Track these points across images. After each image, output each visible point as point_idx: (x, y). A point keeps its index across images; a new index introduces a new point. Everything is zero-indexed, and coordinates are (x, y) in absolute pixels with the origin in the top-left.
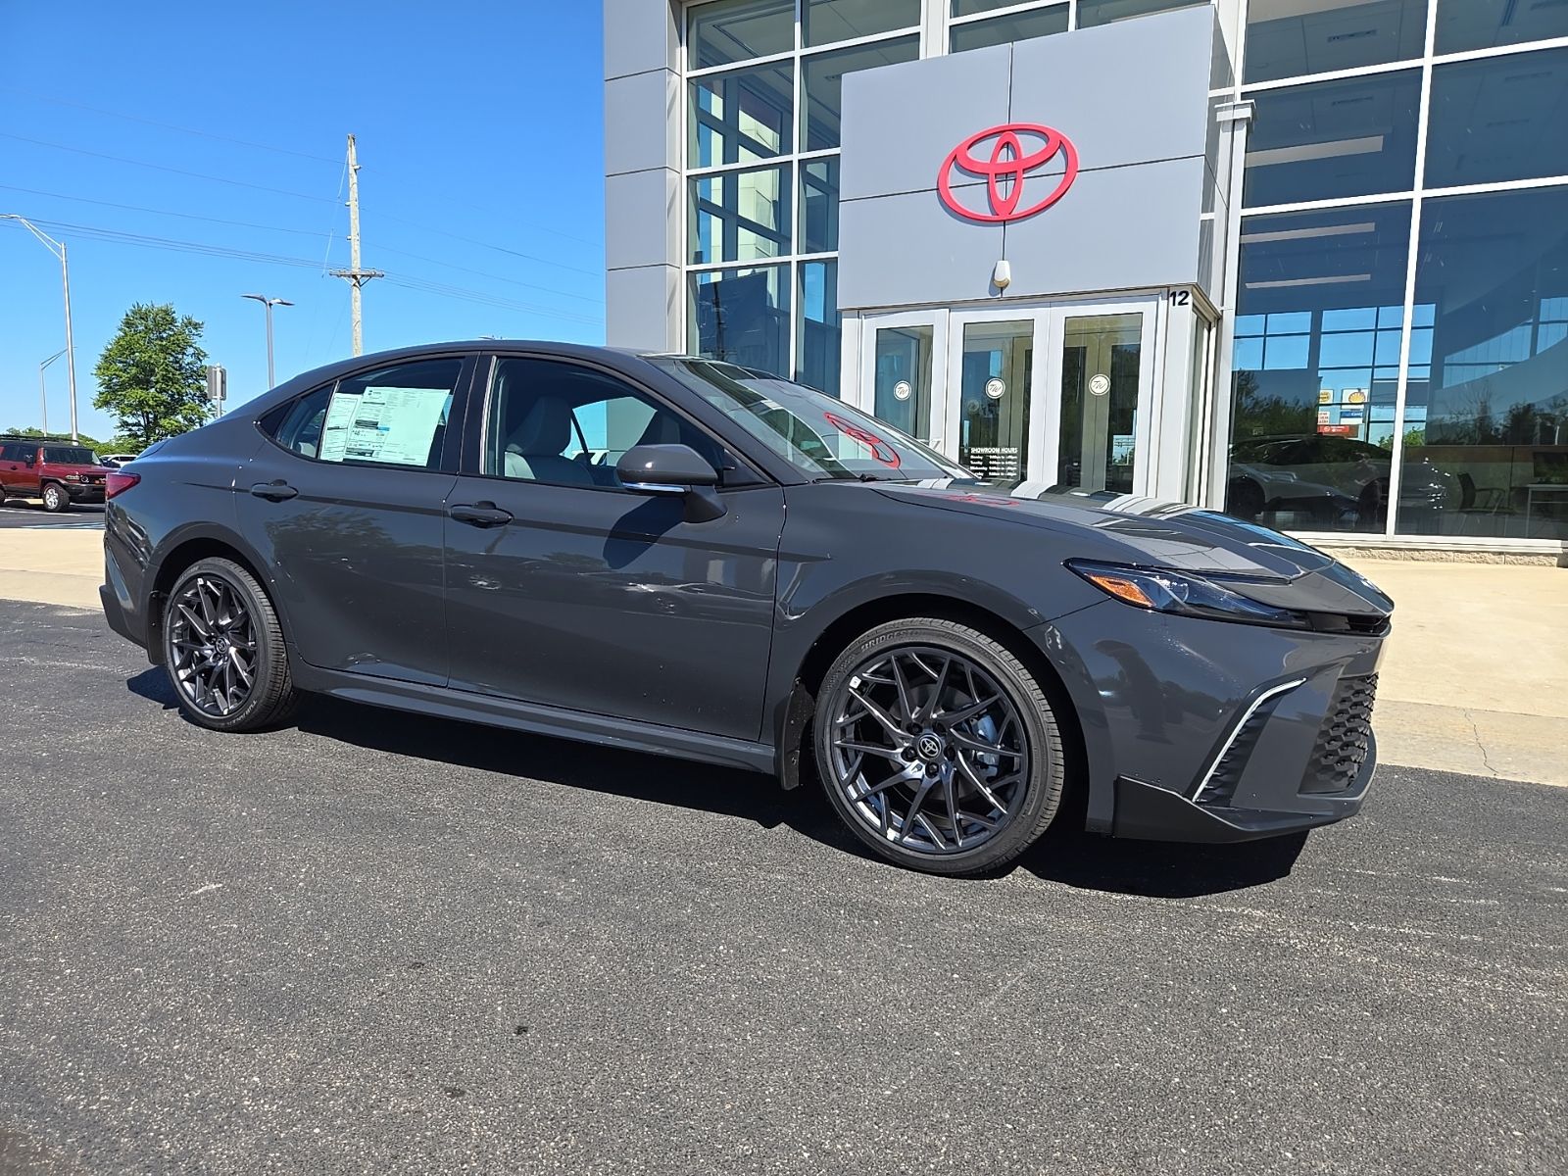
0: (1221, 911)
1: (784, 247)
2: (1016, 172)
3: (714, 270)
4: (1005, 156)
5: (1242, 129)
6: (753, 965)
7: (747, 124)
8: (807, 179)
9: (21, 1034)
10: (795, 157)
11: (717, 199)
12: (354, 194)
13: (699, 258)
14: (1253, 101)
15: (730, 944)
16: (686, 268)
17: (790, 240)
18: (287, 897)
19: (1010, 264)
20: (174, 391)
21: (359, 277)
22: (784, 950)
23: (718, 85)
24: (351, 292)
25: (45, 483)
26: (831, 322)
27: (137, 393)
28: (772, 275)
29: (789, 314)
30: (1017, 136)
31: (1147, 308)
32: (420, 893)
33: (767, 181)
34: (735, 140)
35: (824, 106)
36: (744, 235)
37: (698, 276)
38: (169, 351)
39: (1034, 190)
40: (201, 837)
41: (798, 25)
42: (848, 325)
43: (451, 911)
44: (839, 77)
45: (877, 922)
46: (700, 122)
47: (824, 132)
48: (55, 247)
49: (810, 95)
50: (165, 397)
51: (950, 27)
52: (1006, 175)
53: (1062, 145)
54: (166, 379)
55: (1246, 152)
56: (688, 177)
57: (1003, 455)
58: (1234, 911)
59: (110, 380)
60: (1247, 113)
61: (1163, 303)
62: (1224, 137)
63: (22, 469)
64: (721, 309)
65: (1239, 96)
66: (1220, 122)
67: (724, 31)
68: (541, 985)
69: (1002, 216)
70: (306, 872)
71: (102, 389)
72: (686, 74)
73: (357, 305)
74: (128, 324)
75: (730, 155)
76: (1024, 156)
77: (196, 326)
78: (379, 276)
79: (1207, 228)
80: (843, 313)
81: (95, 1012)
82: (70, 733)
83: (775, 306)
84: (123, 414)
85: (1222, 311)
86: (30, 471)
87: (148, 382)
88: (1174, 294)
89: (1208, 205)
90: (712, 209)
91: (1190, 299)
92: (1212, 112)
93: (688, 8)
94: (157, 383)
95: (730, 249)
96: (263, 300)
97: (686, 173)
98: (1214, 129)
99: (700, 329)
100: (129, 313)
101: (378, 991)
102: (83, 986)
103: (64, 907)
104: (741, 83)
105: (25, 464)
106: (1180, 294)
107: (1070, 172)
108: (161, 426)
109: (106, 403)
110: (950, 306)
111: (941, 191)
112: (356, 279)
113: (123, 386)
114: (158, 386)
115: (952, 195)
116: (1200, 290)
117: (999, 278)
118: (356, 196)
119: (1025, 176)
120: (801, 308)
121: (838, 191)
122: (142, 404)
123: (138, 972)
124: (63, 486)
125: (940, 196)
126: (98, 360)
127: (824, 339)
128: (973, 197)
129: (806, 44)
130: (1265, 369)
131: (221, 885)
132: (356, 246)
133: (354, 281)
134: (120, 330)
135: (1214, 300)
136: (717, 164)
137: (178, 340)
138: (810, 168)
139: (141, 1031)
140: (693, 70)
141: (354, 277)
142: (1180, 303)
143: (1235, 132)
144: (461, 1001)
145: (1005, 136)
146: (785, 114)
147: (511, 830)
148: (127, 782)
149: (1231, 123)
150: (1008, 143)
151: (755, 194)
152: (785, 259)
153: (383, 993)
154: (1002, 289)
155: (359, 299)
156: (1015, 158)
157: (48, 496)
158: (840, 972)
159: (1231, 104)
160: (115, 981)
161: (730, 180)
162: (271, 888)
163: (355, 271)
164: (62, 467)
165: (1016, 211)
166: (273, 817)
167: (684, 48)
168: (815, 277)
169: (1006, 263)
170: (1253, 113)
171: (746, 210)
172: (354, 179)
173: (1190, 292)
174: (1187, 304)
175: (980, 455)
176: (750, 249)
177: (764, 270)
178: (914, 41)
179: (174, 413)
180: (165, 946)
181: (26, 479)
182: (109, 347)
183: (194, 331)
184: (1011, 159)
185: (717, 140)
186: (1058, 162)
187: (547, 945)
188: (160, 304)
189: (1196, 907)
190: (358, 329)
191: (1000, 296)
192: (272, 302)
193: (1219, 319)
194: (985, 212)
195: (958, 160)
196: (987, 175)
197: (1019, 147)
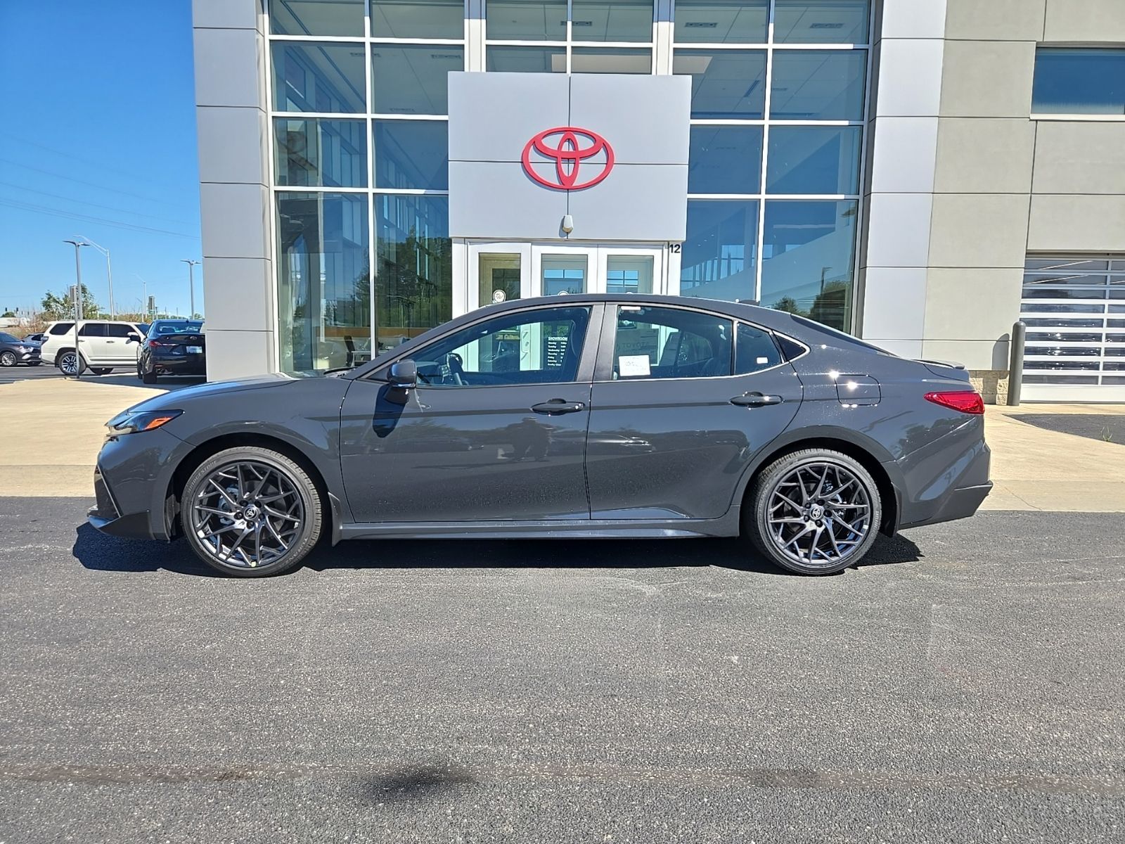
2: (575, 158)
4: (567, 147)
19: (574, 218)
30: (576, 136)
31: (657, 253)
39: (587, 171)
41: (367, 19)
42: (457, 248)
44: (446, 73)
52: (568, 158)
53: (605, 145)
61: (666, 251)
69: (566, 185)
76: (580, 149)
80: (453, 240)
88: (672, 246)
91: (681, 249)
106: (676, 246)
107: (609, 163)
110: (532, 241)
111: (525, 164)
115: (532, 167)
117: (566, 225)
119: (581, 162)
128: (547, 171)
142: (676, 252)
145: (569, 134)
150: (569, 139)
154: (567, 233)
156: (574, 149)
165: (576, 184)
167: (267, 15)
169: (571, 217)
173: (681, 245)
174: (679, 252)
175: (555, 341)
184: (571, 150)
186: (602, 155)
191: (566, 238)
194: (556, 182)
195: (536, 143)
196: (557, 157)
197: (577, 143)
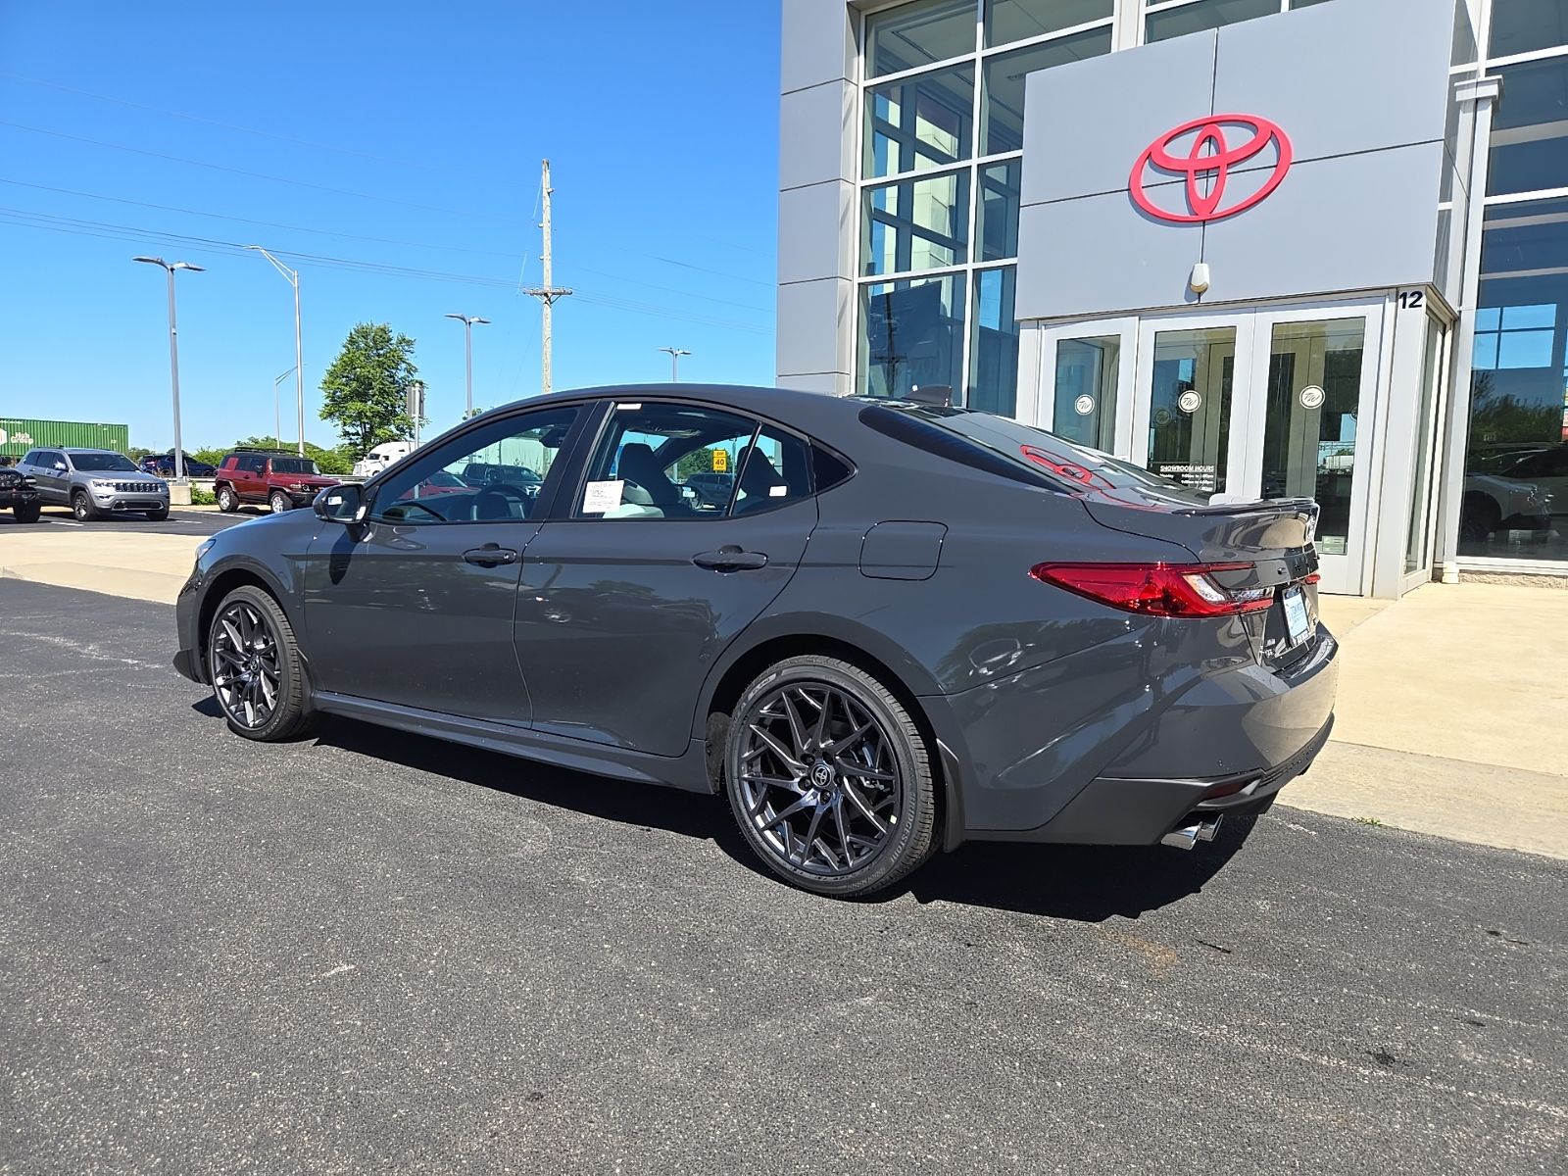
0: (1506, 1103)
1: (959, 257)
2: (1219, 167)
3: (888, 281)
4: (1206, 151)
5: (1486, 108)
6: (909, 1136)
7: (925, 130)
8: (986, 182)
9: (128, 1152)
10: (974, 161)
11: (891, 208)
12: (547, 216)
13: (871, 269)
14: (1500, 77)
15: (883, 1101)
16: (857, 280)
17: (966, 246)
18: (415, 988)
19: (1210, 267)
20: (389, 402)
21: (549, 295)
22: (947, 1116)
23: (896, 92)
24: (542, 310)
25: (272, 491)
26: (1007, 329)
27: (355, 406)
28: (946, 285)
29: (963, 323)
30: (1221, 129)
31: (1371, 312)
32: (550, 993)
33: (944, 189)
34: (911, 147)
35: (1005, 107)
36: (919, 244)
37: (870, 288)
38: (385, 366)
39: (1239, 186)
40: (344, 902)
41: (980, 26)
42: (1026, 336)
43: (577, 1021)
44: (1023, 76)
45: (1059, 1084)
46: (876, 130)
47: (1006, 133)
48: (288, 274)
49: (991, 96)
50: (380, 408)
51: (1147, 15)
52: (1206, 171)
53: (1274, 135)
54: (382, 392)
55: (1491, 130)
56: (862, 188)
57: (1198, 474)
58: (1524, 1104)
59: (334, 393)
60: (1493, 90)
61: (1390, 306)
62: (1465, 118)
63: (253, 479)
64: (892, 321)
65: (1483, 72)
66: (1461, 102)
67: (903, 38)
68: (666, 1140)
69: (1202, 215)
70: (438, 956)
71: (328, 401)
72: (863, 84)
73: (547, 323)
74: (352, 341)
75: (905, 164)
76: (1229, 150)
77: (409, 343)
78: (568, 294)
79: (1444, 218)
80: (1022, 323)
81: (204, 1129)
82: (245, 766)
83: (949, 315)
84: (345, 424)
85: (1460, 312)
86: (260, 481)
87: (367, 394)
88: (1404, 296)
89: (1446, 194)
90: (886, 219)
91: (1423, 301)
92: (1453, 91)
93: (866, 16)
94: (373, 396)
95: (903, 259)
96: (464, 319)
97: (860, 183)
98: (1454, 109)
99: (870, 341)
100: (353, 332)
101: (491, 1131)
102: (198, 1092)
103: (199, 984)
104: (920, 89)
105: (256, 474)
106: (1412, 295)
107: (1282, 165)
108: (376, 436)
109: (331, 414)
110: (1140, 313)
111: (1133, 191)
112: (547, 296)
113: (345, 399)
114: (375, 399)
115: (1145, 195)
116: (1436, 289)
117: (1197, 282)
118: (549, 217)
119: (1229, 171)
120: (977, 316)
121: (1019, 194)
122: (360, 415)
123: (256, 1077)
124: (288, 495)
125: (1131, 197)
126: (325, 376)
127: (1000, 348)
128: (1170, 197)
129: (989, 44)
130: (1499, 368)
131: (353, 967)
132: (548, 265)
133: (546, 299)
134: (344, 346)
135: (1451, 298)
136: (893, 173)
137: (393, 356)
138: (989, 172)
139: (244, 1161)
140: (871, 78)
141: (546, 295)
142: (1411, 306)
143: (1478, 113)
144: (577, 1155)
145: (1208, 129)
146: (965, 117)
147: (650, 916)
148: (287, 829)
149: (1473, 103)
150: (1210, 137)
151: (931, 203)
152: (959, 267)
153: (496, 1134)
154: (1200, 294)
155: (549, 316)
156: (1218, 152)
157: (274, 504)
158: (1015, 1157)
159: (1474, 81)
160: (231, 1088)
161: (906, 189)
162: (401, 975)
163: (547, 289)
164: (287, 477)
165: (1219, 210)
166: (416, 882)
167: (862, 57)
168: (992, 284)
169: (1205, 266)
170: (1501, 91)
171: (922, 217)
172: (547, 202)
173: (1423, 293)
174: (1420, 306)
175: (1171, 473)
176: (924, 258)
177: (938, 279)
178: (1107, 33)
179: (388, 423)
180: (286, 1045)
181: (257, 487)
182: (335, 363)
183: (406, 348)
184: (1213, 153)
185: (893, 147)
186: (1268, 155)
187: (677, 1081)
188: (378, 324)
189: (1471, 1094)
190: (549, 344)
191: (1196, 302)
192: (472, 320)
193: (1456, 320)
194: (1183, 212)
195: (1153, 157)
196: (1186, 172)
197: (1222, 140)
